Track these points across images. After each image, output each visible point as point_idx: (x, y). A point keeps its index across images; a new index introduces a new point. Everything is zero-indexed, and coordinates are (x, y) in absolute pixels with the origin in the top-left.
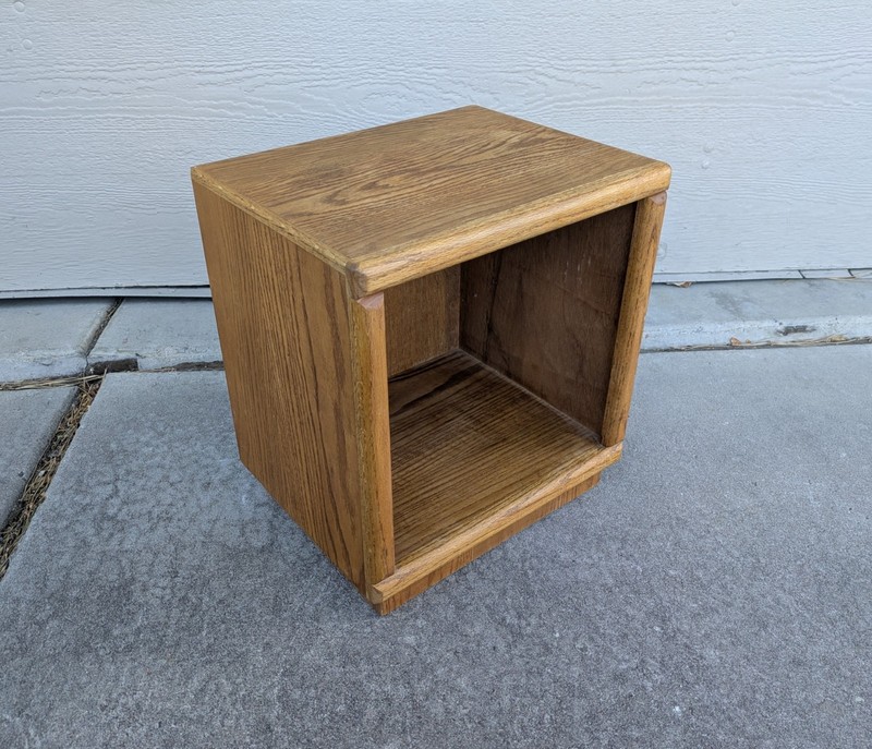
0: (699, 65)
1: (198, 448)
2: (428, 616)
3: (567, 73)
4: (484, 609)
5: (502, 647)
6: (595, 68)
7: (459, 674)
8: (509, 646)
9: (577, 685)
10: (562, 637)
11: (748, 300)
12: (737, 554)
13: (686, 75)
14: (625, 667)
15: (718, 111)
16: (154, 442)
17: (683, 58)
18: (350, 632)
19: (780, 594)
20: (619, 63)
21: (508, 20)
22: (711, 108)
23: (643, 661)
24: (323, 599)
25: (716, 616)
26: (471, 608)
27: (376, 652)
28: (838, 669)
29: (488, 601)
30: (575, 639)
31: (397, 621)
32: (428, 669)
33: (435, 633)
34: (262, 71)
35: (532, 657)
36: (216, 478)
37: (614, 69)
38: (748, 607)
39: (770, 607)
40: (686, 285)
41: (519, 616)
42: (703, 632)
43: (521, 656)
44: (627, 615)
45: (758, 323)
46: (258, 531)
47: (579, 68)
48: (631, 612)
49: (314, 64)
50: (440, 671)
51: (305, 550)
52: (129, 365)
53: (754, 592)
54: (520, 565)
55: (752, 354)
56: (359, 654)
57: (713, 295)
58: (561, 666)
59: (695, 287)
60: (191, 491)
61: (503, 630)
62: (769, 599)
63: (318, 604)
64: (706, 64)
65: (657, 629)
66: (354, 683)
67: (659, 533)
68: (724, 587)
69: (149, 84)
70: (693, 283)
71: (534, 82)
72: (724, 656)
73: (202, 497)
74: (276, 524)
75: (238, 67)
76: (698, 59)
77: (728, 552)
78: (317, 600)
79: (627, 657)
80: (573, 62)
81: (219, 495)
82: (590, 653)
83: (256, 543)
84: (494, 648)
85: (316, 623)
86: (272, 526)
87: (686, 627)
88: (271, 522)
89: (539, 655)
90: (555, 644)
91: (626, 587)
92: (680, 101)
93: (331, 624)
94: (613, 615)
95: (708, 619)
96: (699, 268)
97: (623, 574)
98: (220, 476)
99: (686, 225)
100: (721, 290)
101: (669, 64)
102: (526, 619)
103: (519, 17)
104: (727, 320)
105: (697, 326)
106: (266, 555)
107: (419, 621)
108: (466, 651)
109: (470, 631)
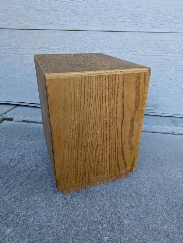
0: (169, 55)
1: (13, 140)
2: (45, 193)
3: (132, 55)
5: (61, 206)
6: (139, 54)
7: (43, 212)
8: (63, 206)
9: (77, 222)
10: (81, 206)
11: (181, 122)
12: (149, 191)
13: (165, 57)
14: (96, 220)
15: (174, 68)
16: (4, 137)
17: (164, 53)
18: (20, 193)
19: (158, 206)
20: (146, 53)
21: (116, 40)
22: (172, 67)
23: (103, 219)
25: (133, 209)
27: (24, 200)
28: (169, 236)
30: (85, 208)
31: (35, 192)
32: (35, 208)
33: (44, 198)
34: (54, 50)
35: (68, 211)
36: (12, 147)
37: (144, 55)
38: (145, 208)
39: (153, 210)
40: (164, 116)
41: (71, 198)
42: (127, 214)
43: (65, 210)
44: (105, 204)
45: (181, 128)
46: (14, 162)
47: (135, 54)
48: (106, 202)
50: (38, 210)
51: (23, 169)
52: (11, 119)
53: (149, 204)
55: (177, 136)
56: (18, 200)
58: (76, 215)
59: (166, 117)
60: (5, 149)
61: (64, 201)
62: (154, 207)
63: (17, 184)
64: (171, 55)
65: (112, 210)
66: (12, 208)
68: (140, 200)
69: (27, 52)
70: (166, 116)
71: (122, 57)
72: (130, 223)
73: (6, 151)
74: (20, 161)
75: (48, 49)
76: (169, 53)
77: (146, 190)
78: (17, 182)
79: (98, 217)
80: (133, 52)
81: (11, 152)
82: (87, 213)
83: (12, 165)
84: (58, 206)
85: (13, 189)
86: (19, 161)
87: (122, 211)
88: (19, 160)
89: (71, 211)
90: (78, 208)
91: (108, 195)
92: (163, 65)
93: (16, 190)
94: (100, 203)
95: (130, 210)
96: (168, 112)
97: (109, 191)
98: (14, 147)
99: (164, 100)
100: (174, 119)
101: (160, 54)
102: (73, 199)
103: (119, 39)
104: (172, 126)
105: (162, 127)
106: (12, 168)
107: (41, 194)
108: (50, 205)
109: (54, 199)
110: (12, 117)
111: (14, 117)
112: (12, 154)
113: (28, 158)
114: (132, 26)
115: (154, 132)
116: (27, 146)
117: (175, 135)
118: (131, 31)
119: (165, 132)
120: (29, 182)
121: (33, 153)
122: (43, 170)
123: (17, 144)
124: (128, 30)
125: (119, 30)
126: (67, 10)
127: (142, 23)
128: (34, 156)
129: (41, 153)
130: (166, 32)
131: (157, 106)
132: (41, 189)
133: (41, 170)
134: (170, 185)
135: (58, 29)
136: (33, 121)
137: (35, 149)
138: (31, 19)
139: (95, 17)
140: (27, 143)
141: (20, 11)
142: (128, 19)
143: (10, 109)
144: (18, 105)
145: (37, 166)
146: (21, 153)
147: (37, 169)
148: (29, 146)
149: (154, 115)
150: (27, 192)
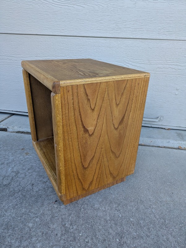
0: (175, 64)
1: (7, 153)
2: (41, 217)
3: (135, 63)
4: (60, 219)
5: (59, 235)
6: (143, 62)
7: (39, 242)
8: (62, 235)
12: (158, 217)
13: (171, 66)
15: (181, 78)
17: (170, 61)
18: (13, 218)
19: (170, 236)
20: (150, 61)
21: (118, 47)
22: (179, 77)
24: (12, 205)
25: (142, 240)
26: (56, 218)
27: (17, 227)
29: (63, 217)
30: (86, 238)
31: (30, 217)
32: (31, 237)
33: (40, 224)
35: (67, 241)
37: (149, 63)
38: (155, 239)
39: (164, 241)
40: (169, 129)
41: (71, 224)
42: (134, 245)
43: (64, 240)
44: (109, 232)
46: (7, 179)
47: (138, 62)
48: (111, 231)
49: (65, 56)
50: (34, 239)
51: (17, 188)
52: (5, 130)
53: (160, 233)
54: (80, 206)
55: (185, 152)
56: (11, 226)
57: (176, 133)
59: (172, 130)
61: (63, 228)
62: (165, 237)
63: (9, 206)
64: (178, 64)
65: (118, 240)
66: (4, 237)
67: (132, 204)
68: (149, 229)
70: (171, 129)
75: (46, 56)
76: (175, 62)
77: (155, 216)
78: (10, 205)
80: (137, 60)
81: (4, 167)
82: (89, 244)
83: (5, 183)
84: (57, 234)
85: (5, 212)
86: (12, 179)
87: (129, 242)
88: (13, 177)
89: (71, 241)
90: (78, 238)
91: (113, 222)
92: (169, 74)
93: (9, 214)
94: (104, 231)
95: (138, 240)
96: (173, 125)
97: (114, 216)
98: (8, 162)
99: (170, 111)
100: (180, 132)
101: (166, 63)
102: (73, 226)
103: (122, 47)
104: (178, 140)
105: (168, 141)
106: (5, 187)
107: (37, 219)
108: (47, 233)
109: (51, 226)
110: (6, 127)
111: (9, 127)
112: (5, 169)
113: (23, 175)
114: (137, 32)
115: (159, 147)
116: (22, 160)
117: (182, 151)
118: (135, 37)
119: (171, 147)
120: (23, 205)
121: (29, 169)
122: (39, 190)
123: (11, 158)
124: (132, 37)
125: (123, 37)
126: (67, 14)
127: (147, 29)
128: (29, 173)
129: (37, 170)
130: (172, 39)
131: (162, 118)
132: (37, 214)
133: (37, 190)
134: (181, 210)
135: (57, 35)
136: (29, 132)
137: (31, 164)
138: (29, 23)
139: (97, 22)
140: (21, 157)
141: (17, 14)
142: (132, 25)
143: (4, 118)
144: (14, 114)
145: (33, 185)
146: (15, 170)
147: (33, 188)
148: (24, 161)
149: (159, 128)
150: (21, 217)
